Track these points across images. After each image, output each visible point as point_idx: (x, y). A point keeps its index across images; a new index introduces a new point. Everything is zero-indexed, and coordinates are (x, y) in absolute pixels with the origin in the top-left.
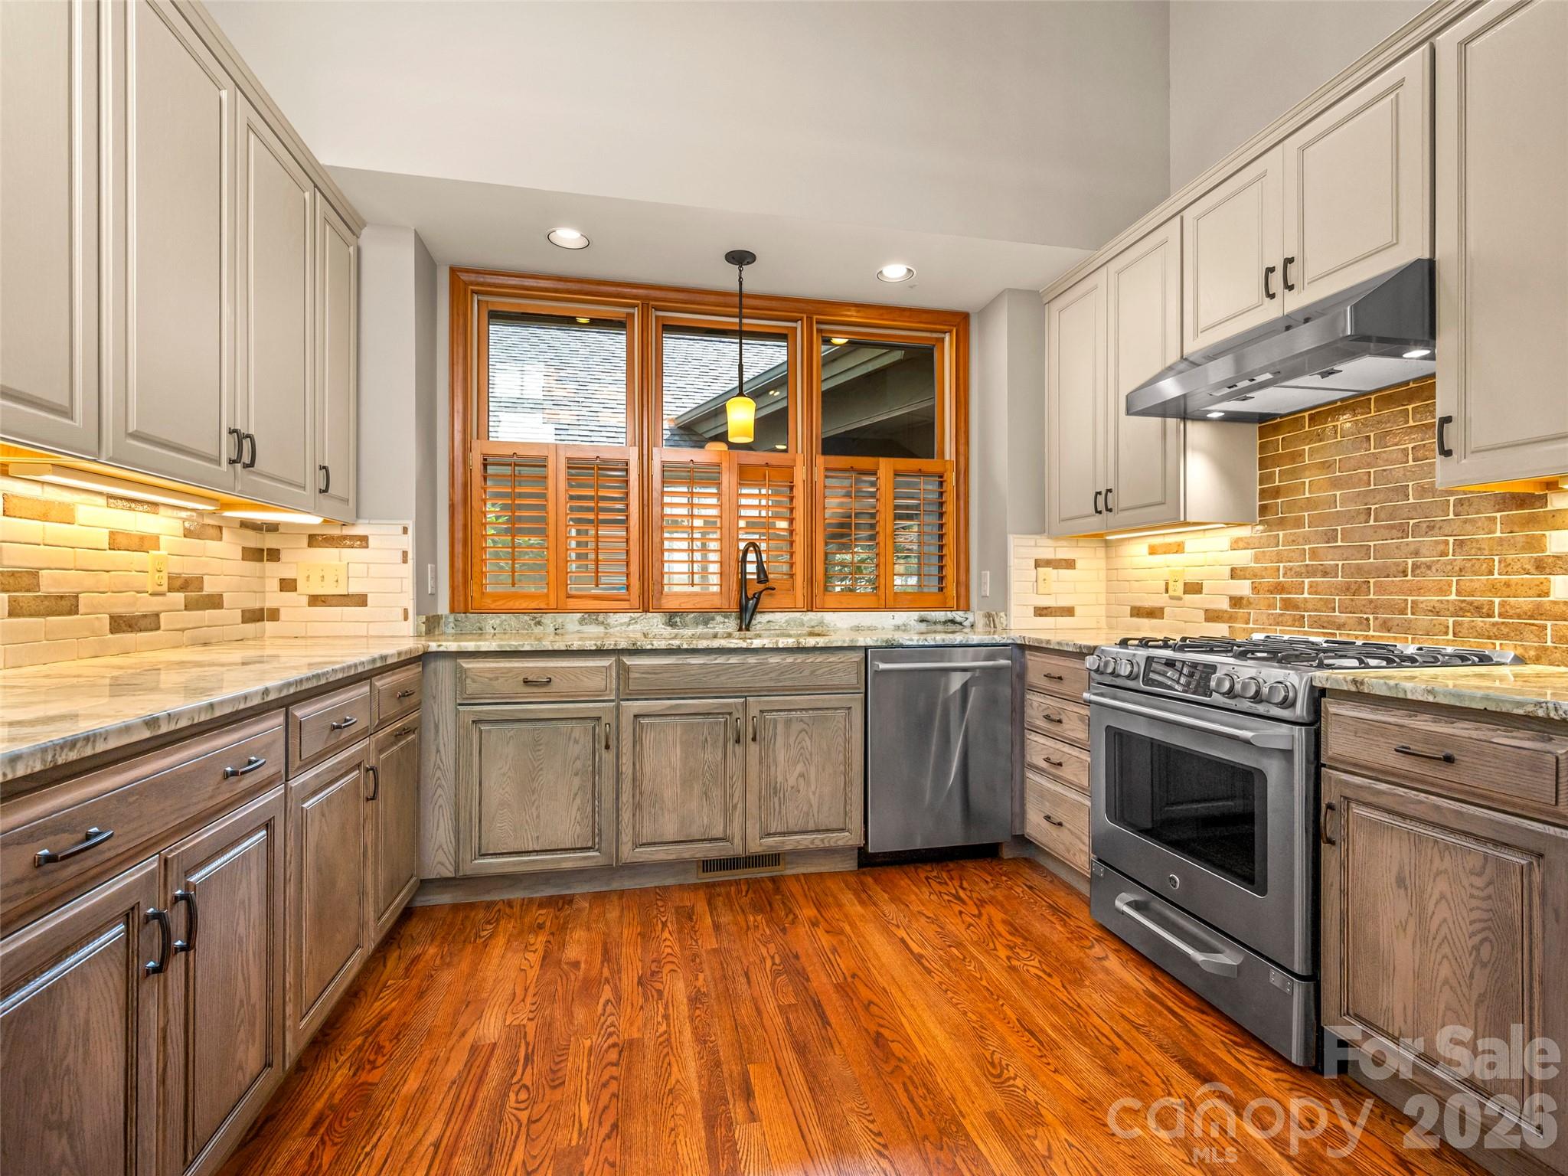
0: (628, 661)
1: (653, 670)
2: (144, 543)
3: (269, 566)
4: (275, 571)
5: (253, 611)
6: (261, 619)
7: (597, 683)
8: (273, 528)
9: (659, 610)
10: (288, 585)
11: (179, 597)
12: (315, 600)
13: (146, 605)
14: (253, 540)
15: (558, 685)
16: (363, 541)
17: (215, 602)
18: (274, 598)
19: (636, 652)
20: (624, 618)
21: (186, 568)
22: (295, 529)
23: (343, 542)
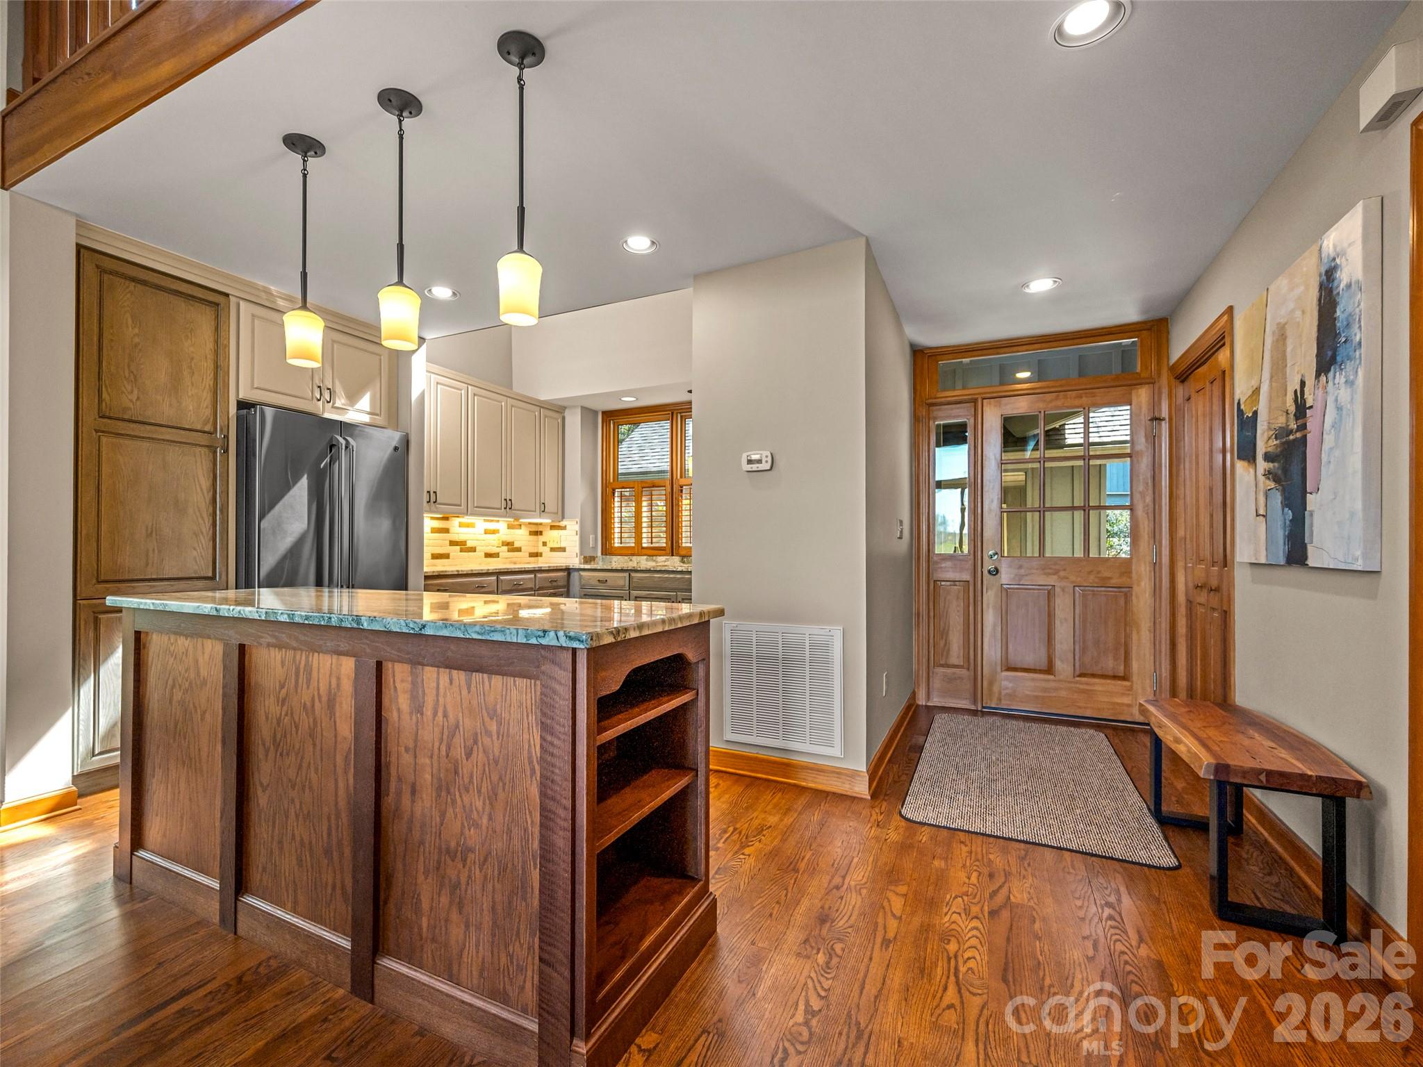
0: (633, 574)
1: (641, 579)
2: (494, 532)
3: (540, 537)
4: (542, 539)
5: (533, 553)
6: (537, 556)
7: (621, 583)
8: (541, 524)
9: (678, 555)
10: (545, 544)
11: (505, 548)
12: (552, 550)
13: (494, 550)
14: (534, 529)
15: (609, 583)
16: (564, 528)
17: (519, 550)
18: (541, 549)
19: (636, 571)
20: (663, 558)
21: (509, 539)
22: (545, 525)
23: (559, 528)
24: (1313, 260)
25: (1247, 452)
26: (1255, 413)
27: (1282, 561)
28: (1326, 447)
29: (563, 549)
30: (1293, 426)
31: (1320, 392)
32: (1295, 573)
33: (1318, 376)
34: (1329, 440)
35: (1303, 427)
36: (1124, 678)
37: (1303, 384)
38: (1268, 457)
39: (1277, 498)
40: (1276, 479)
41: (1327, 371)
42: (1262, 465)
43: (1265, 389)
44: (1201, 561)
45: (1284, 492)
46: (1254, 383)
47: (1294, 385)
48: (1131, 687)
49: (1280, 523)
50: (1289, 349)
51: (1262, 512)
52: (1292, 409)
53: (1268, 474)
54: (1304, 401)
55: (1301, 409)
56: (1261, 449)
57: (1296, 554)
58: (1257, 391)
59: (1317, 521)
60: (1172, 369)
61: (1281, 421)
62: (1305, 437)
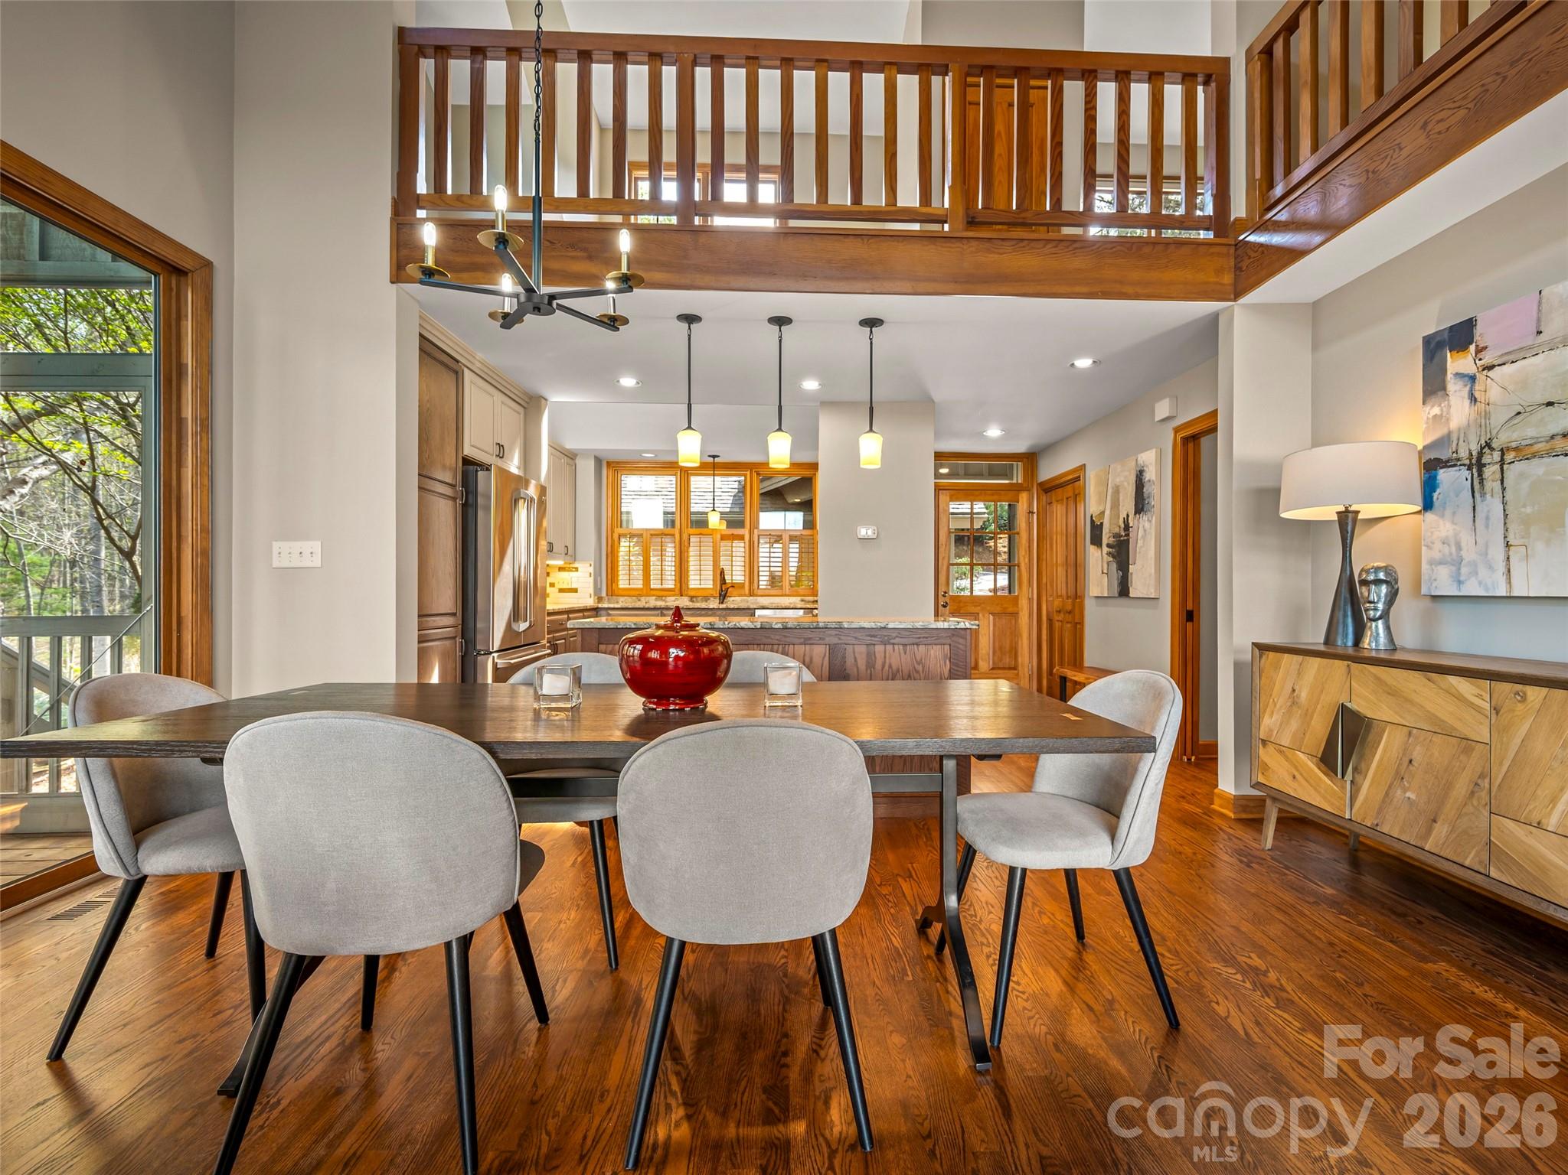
10: (552, 585)
12: (561, 590)
16: (577, 569)
20: (673, 598)
23: (569, 570)
24: (1134, 463)
25: (1096, 540)
26: (1102, 524)
27: (1117, 595)
28: (1139, 545)
29: (575, 590)
30: (1123, 533)
31: (1136, 521)
32: (1123, 601)
33: (1135, 514)
34: (1140, 543)
35: (1128, 535)
36: (1015, 668)
37: (1128, 516)
38: (1108, 546)
39: (1114, 566)
40: (1113, 557)
41: (1140, 513)
42: (1105, 549)
43: (1107, 513)
44: (1058, 597)
45: (1117, 563)
46: (1101, 508)
47: (1123, 515)
48: (1018, 674)
49: (1115, 578)
50: (1121, 498)
51: (1105, 571)
52: (1123, 526)
53: (1109, 554)
54: (1128, 524)
55: (1127, 527)
56: (1105, 541)
57: (1124, 591)
58: (1103, 513)
59: (1134, 576)
60: (1041, 485)
61: (1117, 530)
62: (1128, 540)
